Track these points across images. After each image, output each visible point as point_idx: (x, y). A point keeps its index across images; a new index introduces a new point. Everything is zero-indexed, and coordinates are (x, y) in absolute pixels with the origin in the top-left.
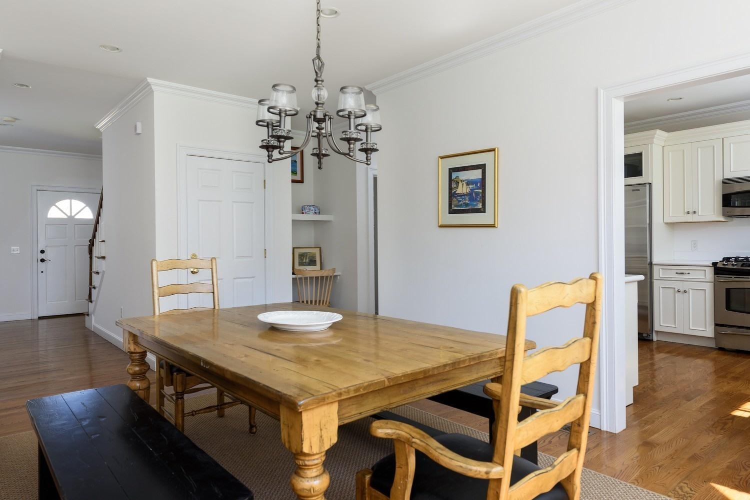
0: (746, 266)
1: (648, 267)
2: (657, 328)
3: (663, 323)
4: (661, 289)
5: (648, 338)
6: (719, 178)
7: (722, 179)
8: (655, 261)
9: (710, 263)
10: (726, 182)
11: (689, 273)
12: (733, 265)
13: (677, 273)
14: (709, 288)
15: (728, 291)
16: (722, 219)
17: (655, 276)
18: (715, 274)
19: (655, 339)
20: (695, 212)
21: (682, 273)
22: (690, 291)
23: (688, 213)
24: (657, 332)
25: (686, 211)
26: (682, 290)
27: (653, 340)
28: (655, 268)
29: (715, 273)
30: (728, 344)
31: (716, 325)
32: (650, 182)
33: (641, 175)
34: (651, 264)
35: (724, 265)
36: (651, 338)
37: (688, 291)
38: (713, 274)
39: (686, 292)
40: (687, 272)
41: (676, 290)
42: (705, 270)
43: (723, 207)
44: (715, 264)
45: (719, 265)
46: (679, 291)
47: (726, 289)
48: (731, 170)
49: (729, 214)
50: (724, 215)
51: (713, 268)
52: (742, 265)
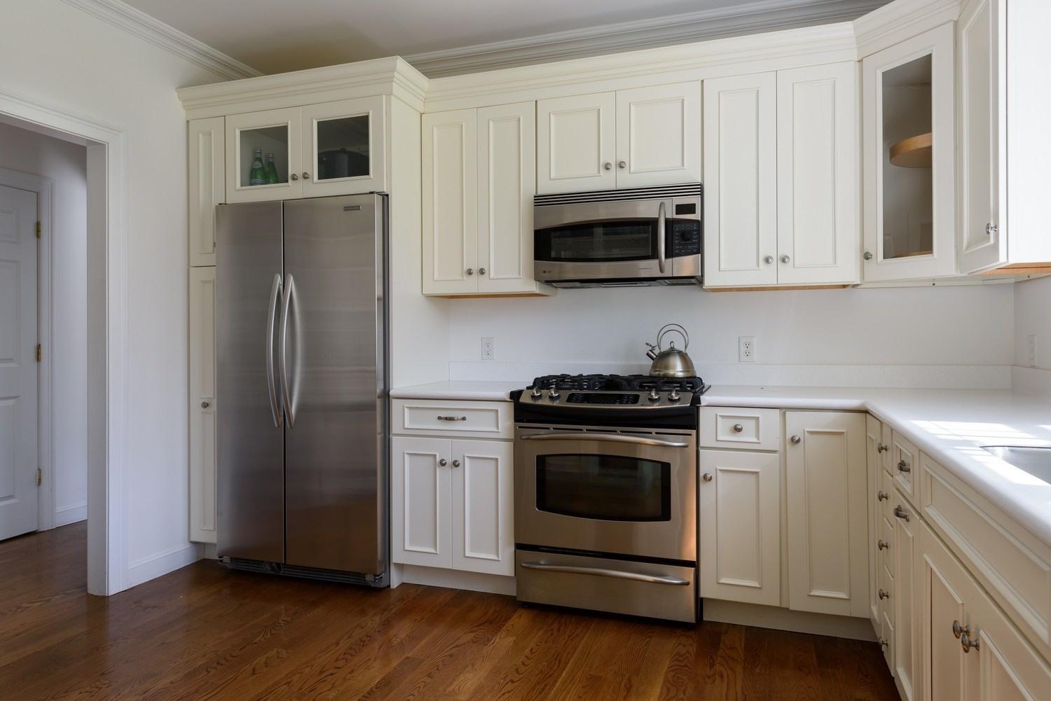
0: (576, 402)
1: (379, 403)
2: (397, 557)
3: (411, 543)
4: (406, 456)
5: (377, 586)
6: (529, 192)
7: (534, 194)
8: (396, 388)
9: (504, 394)
10: (542, 201)
11: (464, 419)
12: (551, 398)
13: (440, 418)
14: (502, 453)
15: (541, 460)
16: (533, 287)
17: (396, 427)
18: (515, 421)
19: (395, 583)
20: (482, 272)
21: (451, 419)
22: (467, 460)
23: (470, 272)
24: (401, 567)
25: (466, 268)
26: (449, 460)
27: (389, 586)
28: (396, 405)
29: (518, 418)
30: (541, 593)
31: (519, 546)
32: (385, 190)
33: (366, 172)
34: (386, 396)
35: (533, 397)
36: (383, 585)
37: (460, 461)
38: (513, 421)
39: (457, 466)
40: (460, 415)
41: (438, 460)
42: (497, 411)
43: (535, 259)
44: (515, 396)
45: (524, 399)
46: (443, 464)
47: (538, 457)
48: (552, 176)
49: (547, 277)
50: (537, 279)
51: (513, 403)
52: (569, 400)
